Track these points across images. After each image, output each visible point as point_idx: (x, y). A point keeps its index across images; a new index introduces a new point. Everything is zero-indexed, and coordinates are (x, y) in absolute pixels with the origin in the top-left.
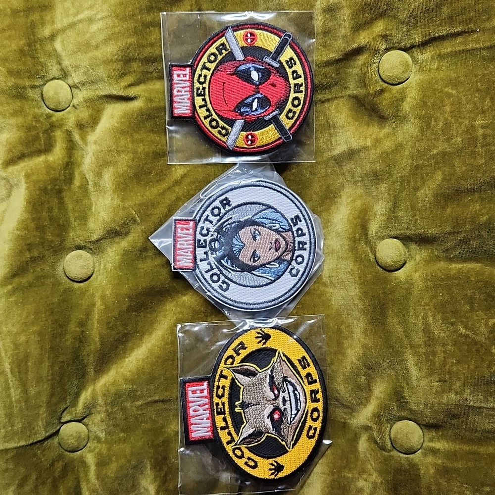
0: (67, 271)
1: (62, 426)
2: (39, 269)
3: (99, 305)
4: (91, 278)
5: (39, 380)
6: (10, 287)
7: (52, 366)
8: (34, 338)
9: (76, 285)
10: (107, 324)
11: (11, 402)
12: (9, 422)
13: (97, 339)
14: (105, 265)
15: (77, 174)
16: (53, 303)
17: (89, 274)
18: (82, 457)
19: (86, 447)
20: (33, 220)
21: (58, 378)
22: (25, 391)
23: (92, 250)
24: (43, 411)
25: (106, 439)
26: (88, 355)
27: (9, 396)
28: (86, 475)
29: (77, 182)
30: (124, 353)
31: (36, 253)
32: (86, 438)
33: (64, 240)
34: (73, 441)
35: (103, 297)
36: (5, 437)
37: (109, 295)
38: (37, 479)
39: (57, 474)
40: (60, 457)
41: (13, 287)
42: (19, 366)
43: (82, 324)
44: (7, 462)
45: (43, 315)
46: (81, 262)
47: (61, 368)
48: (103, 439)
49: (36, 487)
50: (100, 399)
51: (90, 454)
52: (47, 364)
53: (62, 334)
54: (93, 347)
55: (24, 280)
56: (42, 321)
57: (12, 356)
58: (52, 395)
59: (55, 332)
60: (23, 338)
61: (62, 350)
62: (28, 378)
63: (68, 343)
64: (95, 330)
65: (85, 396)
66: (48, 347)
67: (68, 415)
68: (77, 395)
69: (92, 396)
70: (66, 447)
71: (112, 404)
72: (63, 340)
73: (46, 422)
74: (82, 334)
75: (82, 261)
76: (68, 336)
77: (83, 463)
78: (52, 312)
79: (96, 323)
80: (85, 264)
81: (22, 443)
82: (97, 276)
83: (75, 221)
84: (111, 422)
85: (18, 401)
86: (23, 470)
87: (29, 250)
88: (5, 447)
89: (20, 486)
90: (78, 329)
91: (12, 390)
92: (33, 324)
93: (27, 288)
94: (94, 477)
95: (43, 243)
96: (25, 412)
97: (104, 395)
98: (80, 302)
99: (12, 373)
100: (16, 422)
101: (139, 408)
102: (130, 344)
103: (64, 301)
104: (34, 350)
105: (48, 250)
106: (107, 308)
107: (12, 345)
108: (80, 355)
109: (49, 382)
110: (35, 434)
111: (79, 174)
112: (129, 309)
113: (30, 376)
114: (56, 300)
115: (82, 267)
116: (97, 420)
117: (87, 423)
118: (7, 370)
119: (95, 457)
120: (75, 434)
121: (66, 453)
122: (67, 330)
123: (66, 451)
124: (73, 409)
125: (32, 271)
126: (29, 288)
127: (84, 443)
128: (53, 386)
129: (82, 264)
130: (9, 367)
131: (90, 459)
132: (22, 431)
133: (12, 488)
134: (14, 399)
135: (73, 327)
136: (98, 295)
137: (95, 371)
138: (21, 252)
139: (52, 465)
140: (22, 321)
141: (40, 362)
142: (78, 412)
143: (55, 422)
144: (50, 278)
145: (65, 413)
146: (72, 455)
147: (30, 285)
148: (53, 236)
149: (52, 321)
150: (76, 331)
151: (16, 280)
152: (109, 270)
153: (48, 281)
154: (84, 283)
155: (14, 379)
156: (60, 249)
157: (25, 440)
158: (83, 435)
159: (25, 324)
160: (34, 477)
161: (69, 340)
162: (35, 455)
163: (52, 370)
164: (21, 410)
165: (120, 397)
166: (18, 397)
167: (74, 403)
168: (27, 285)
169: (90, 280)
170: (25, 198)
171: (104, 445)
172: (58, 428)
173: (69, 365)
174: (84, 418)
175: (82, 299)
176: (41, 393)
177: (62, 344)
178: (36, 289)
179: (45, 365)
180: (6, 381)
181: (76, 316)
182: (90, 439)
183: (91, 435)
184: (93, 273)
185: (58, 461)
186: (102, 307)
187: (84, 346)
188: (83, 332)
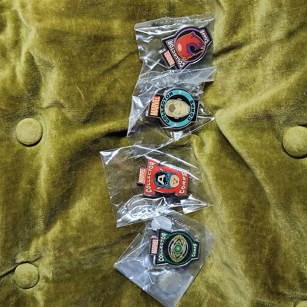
1: (17, 267)
4: (40, 143)
7: (6, 217)
9: (28, 149)
10: (53, 183)
13: (45, 196)
16: (7, 163)
17: (37, 139)
18: (33, 293)
19: (36, 285)
21: (11, 227)
25: (53, 279)
26: (38, 209)
32: (37, 278)
34: (25, 279)
35: (48, 160)
37: (53, 158)
39: (11, 306)
40: (15, 292)
43: (33, 182)
47: (14, 219)
48: (51, 279)
51: (40, 292)
53: (15, 190)
54: (41, 203)
58: (6, 241)
59: (8, 188)
61: (14, 203)
63: (20, 198)
67: (22, 257)
68: (29, 242)
70: (19, 284)
71: (59, 249)
72: (15, 195)
73: (1, 263)
74: (32, 191)
75: (31, 127)
76: (20, 192)
77: (34, 299)
78: (6, 171)
79: (43, 182)
80: (33, 130)
82: (45, 140)
84: (57, 265)
90: (28, 186)
98: (31, 162)
101: (82, 253)
103: (17, 161)
106: (51, 169)
108: (30, 209)
109: (4, 230)
114: (9, 160)
115: (31, 133)
116: (46, 263)
117: (38, 265)
119: (44, 295)
120: (27, 274)
121: (20, 289)
122: (19, 187)
123: (20, 287)
124: (26, 252)
127: (35, 282)
128: (6, 234)
129: (31, 130)
131: (40, 296)
135: (24, 184)
136: (44, 157)
139: (7, 298)
142: (30, 254)
143: (9, 262)
144: (5, 141)
145: (19, 255)
146: (25, 291)
148: (6, 106)
149: (5, 178)
150: (26, 188)
152: (54, 136)
153: (3, 143)
156: (14, 117)
158: (34, 275)
161: (20, 196)
163: (5, 220)
167: (27, 247)
171: (52, 285)
172: (13, 268)
173: (20, 217)
174: (36, 260)
175: (32, 161)
177: (15, 198)
181: (26, 175)
182: (40, 278)
183: (40, 275)
184: (41, 137)
185: (12, 296)
186: (48, 169)
187: (33, 201)
188: (33, 189)
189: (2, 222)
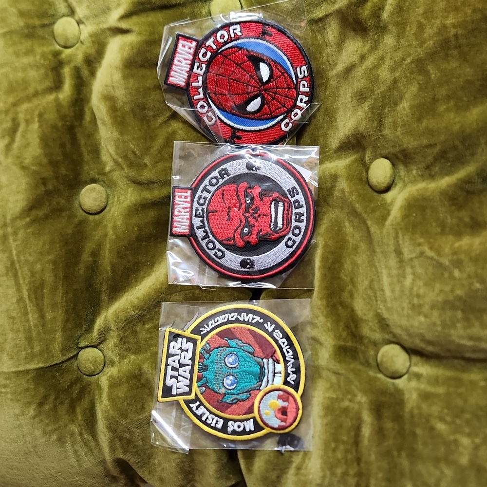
0: (82, 204)
1: (80, 351)
2: (54, 203)
3: (111, 235)
4: (106, 210)
5: (54, 306)
6: (28, 220)
7: (66, 293)
8: (50, 267)
9: (91, 217)
10: (118, 253)
11: (30, 327)
12: (29, 344)
13: (109, 268)
14: (118, 198)
15: (86, 110)
16: (68, 234)
17: (102, 205)
18: (98, 380)
19: (102, 372)
20: (46, 155)
21: (72, 305)
22: (42, 316)
23: (105, 183)
24: (59, 335)
26: (101, 283)
27: (28, 321)
28: (100, 397)
29: (88, 117)
30: (136, 282)
31: (50, 187)
32: (103, 363)
33: (79, 174)
34: (89, 365)
35: (114, 227)
36: (26, 358)
37: (120, 225)
38: (56, 399)
39: (74, 395)
40: (78, 380)
41: (31, 219)
42: (36, 293)
43: (95, 254)
44: (28, 382)
45: (58, 245)
46: (94, 195)
47: (75, 295)
48: (117, 363)
49: (55, 406)
50: (112, 326)
52: (61, 291)
53: (77, 263)
54: (105, 276)
55: (40, 213)
56: (56, 251)
57: (30, 283)
58: (67, 321)
59: (69, 261)
60: (38, 267)
61: (75, 278)
62: (44, 304)
63: (82, 272)
64: (107, 259)
65: (99, 323)
66: (61, 275)
67: (85, 340)
68: (92, 322)
69: (105, 322)
70: (83, 371)
71: (124, 329)
72: (77, 269)
73: (62, 346)
74: (94, 264)
75: (94, 193)
76: (81, 266)
77: (98, 386)
78: (66, 243)
79: (107, 252)
80: (98, 197)
81: (41, 365)
82: (111, 208)
83: (88, 155)
84: (124, 347)
85: (35, 326)
86: (43, 391)
87: (44, 184)
88: (26, 368)
89: (41, 405)
90: (91, 259)
91: (30, 315)
92: (48, 253)
93: (43, 221)
94: (107, 398)
95: (57, 178)
96: (43, 335)
97: (115, 321)
98: (93, 233)
99: (30, 300)
100: (35, 344)
102: (142, 273)
103: (78, 232)
104: (49, 277)
105: (62, 184)
106: (117, 237)
107: (29, 274)
108: (93, 284)
109: (64, 309)
110: (53, 356)
111: (88, 110)
112: (139, 239)
113: (46, 302)
114: (70, 231)
115: (95, 200)
116: (111, 345)
117: (103, 349)
118: (25, 296)
120: (91, 359)
121: (85, 376)
122: (81, 260)
123: (84, 374)
124: (89, 335)
125: (48, 204)
126: (45, 220)
127: (100, 368)
128: (67, 313)
129: (94, 196)
130: (27, 293)
132: (41, 353)
133: (33, 407)
134: (32, 323)
135: (86, 257)
136: (110, 225)
137: (109, 299)
138: (37, 186)
139: (71, 386)
140: (38, 251)
141: (55, 289)
142: (93, 337)
143: (71, 346)
144: (66, 211)
145: (82, 338)
146: (90, 378)
147: (46, 217)
148: (66, 170)
149: (65, 250)
150: (88, 261)
151: (34, 213)
153: (64, 214)
154: (99, 215)
155: (32, 305)
156: (75, 183)
157: (44, 362)
158: (99, 360)
159: (41, 253)
160: (53, 397)
161: (81, 269)
162: (54, 377)
163: (66, 296)
164: (39, 334)
165: (130, 322)
166: (36, 321)
167: (90, 330)
168: (43, 217)
169: (104, 212)
170: (39, 135)
172: (75, 353)
173: (82, 293)
174: (100, 343)
175: (95, 231)
176: (56, 319)
177: (76, 273)
178: (52, 221)
179: (59, 292)
180: (25, 306)
181: (89, 246)
182: (106, 364)
183: (106, 360)
184: (106, 206)
185: (76, 384)
186: (113, 237)
187: (96, 275)
188: (95, 262)
189: (62, 299)
